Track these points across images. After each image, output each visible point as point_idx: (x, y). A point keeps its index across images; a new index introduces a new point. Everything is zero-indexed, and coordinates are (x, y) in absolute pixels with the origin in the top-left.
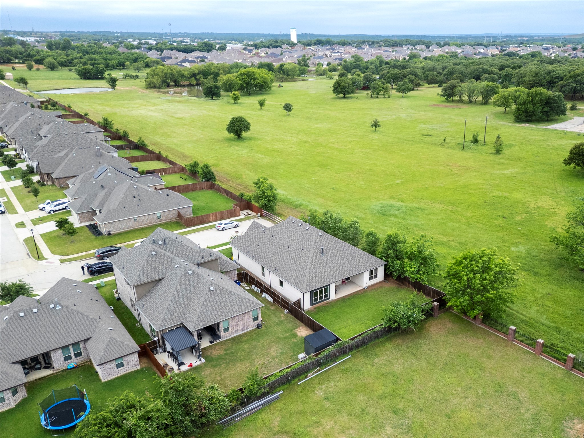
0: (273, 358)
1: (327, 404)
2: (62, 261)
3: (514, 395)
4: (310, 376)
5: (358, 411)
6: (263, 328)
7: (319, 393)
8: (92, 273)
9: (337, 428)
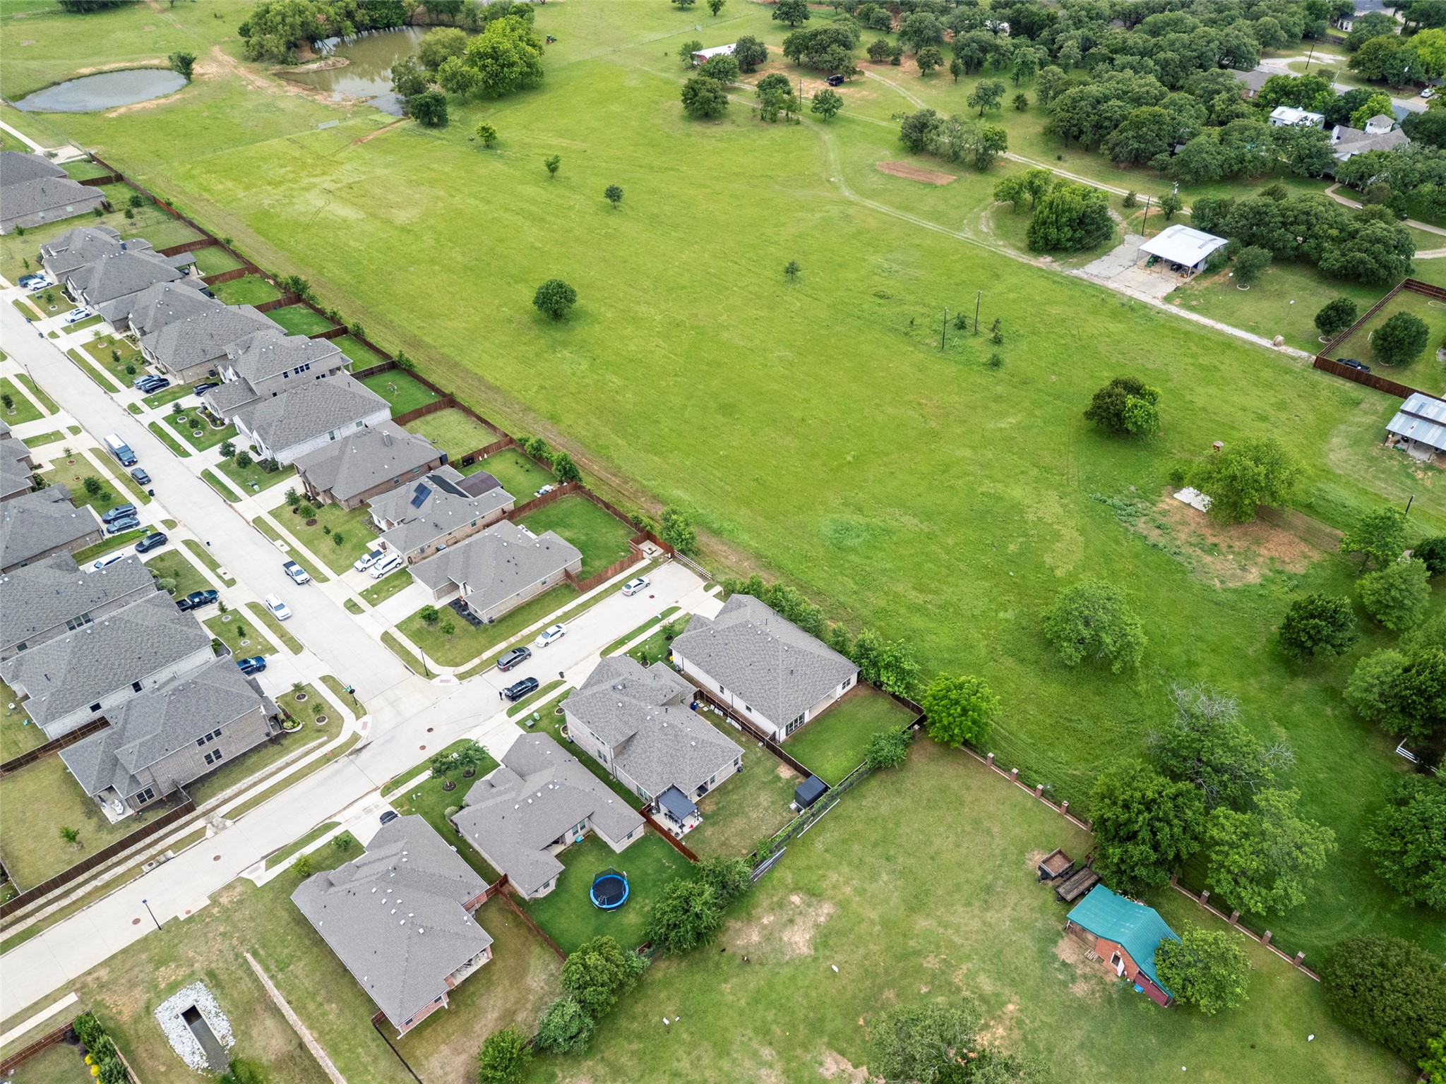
0: (766, 809)
1: (828, 856)
2: (461, 677)
3: (988, 831)
4: (806, 828)
5: (856, 862)
6: (745, 771)
7: (819, 846)
8: (513, 698)
9: (841, 879)
